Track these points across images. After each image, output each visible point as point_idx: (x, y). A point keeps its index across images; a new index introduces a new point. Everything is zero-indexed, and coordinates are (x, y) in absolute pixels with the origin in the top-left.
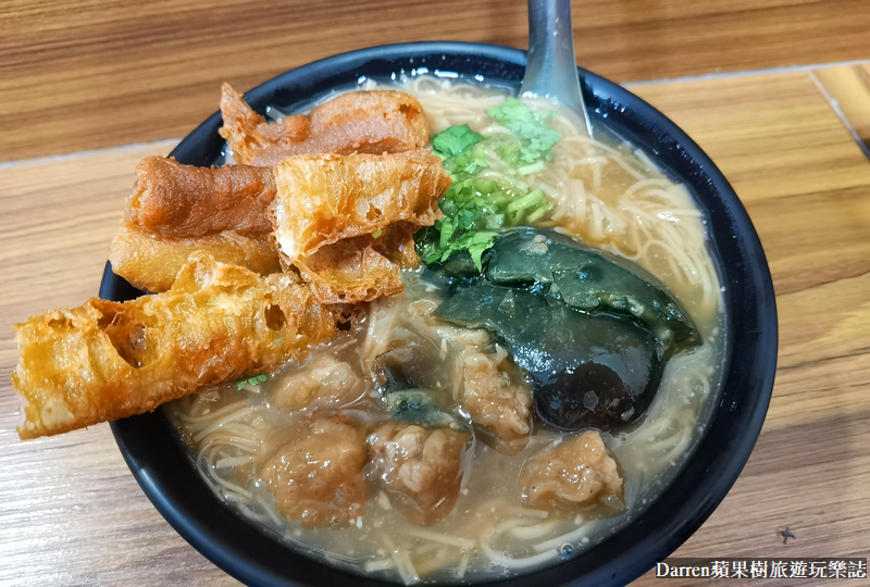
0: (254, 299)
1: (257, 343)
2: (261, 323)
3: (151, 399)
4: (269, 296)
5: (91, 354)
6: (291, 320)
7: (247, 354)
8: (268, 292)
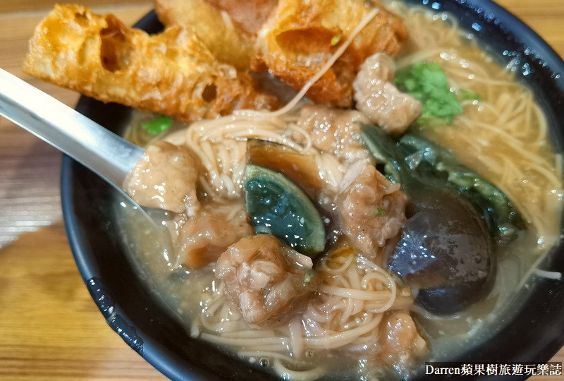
0: (204, 73)
1: (189, 102)
2: (199, 92)
3: (108, 95)
4: (214, 77)
5: (84, 45)
6: (218, 101)
7: (178, 105)
8: (215, 73)
